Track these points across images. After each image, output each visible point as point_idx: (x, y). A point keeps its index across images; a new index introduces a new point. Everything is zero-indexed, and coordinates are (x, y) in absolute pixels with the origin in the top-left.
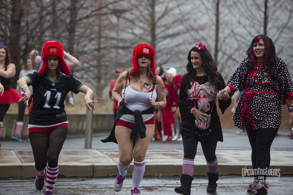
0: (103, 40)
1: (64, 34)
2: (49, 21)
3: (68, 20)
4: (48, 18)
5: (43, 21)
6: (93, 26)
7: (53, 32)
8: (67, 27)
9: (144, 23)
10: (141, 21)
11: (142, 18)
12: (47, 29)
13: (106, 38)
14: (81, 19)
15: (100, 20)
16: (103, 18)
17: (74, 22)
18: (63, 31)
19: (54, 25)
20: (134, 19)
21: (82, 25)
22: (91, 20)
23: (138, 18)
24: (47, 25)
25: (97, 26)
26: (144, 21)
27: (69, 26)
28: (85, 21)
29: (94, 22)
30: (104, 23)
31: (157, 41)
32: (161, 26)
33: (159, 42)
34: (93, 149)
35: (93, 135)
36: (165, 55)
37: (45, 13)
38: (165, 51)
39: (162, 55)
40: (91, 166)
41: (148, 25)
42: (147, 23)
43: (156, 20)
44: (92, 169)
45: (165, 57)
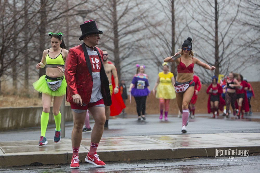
0: (70, 38)
1: (35, 35)
2: (21, 24)
3: (39, 23)
4: (21, 21)
5: (17, 24)
6: (62, 26)
7: (26, 34)
8: (38, 28)
9: (108, 22)
10: (104, 20)
11: (105, 18)
12: (21, 31)
13: (74, 36)
14: (50, 21)
15: (67, 20)
16: (70, 19)
17: (44, 24)
18: (35, 32)
19: (25, 28)
20: (98, 19)
21: (52, 26)
22: (59, 21)
23: (102, 18)
24: (20, 27)
25: (65, 26)
26: (108, 20)
27: (40, 27)
28: (54, 22)
29: (61, 22)
30: (71, 23)
31: (119, 38)
32: (123, 24)
33: (121, 38)
34: (67, 138)
35: (66, 125)
36: (127, 50)
37: (18, 17)
38: (127, 46)
39: (125, 49)
40: (65, 154)
41: (111, 24)
42: (110, 22)
43: (118, 18)
44: (67, 156)
45: (127, 52)
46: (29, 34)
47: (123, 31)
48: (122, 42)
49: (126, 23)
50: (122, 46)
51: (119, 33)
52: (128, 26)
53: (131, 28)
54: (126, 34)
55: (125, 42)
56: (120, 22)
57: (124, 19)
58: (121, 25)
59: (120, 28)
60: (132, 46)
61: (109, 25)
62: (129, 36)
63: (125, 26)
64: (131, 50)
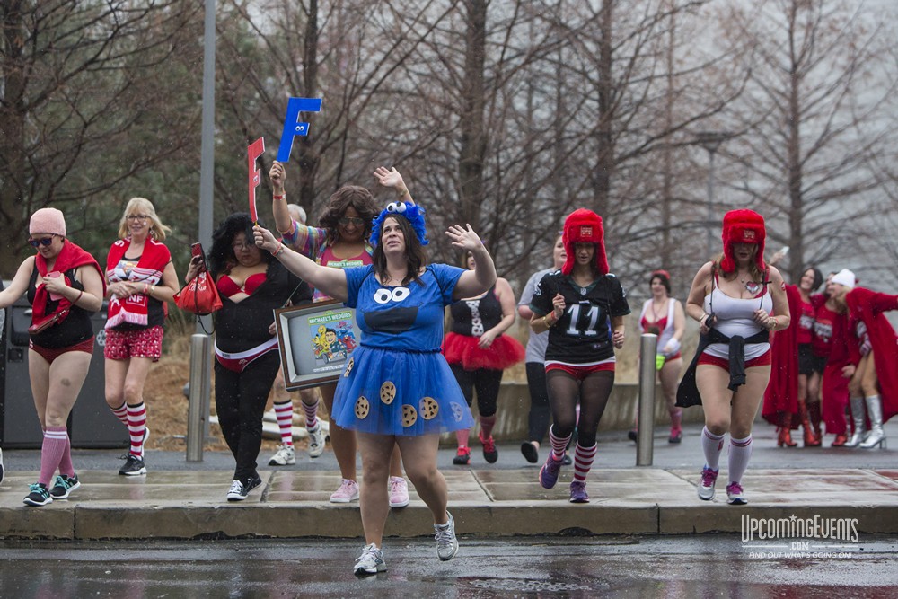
0: (674, 206)
1: (582, 194)
2: (547, 164)
3: (593, 162)
4: (545, 156)
5: (534, 164)
6: (653, 173)
7: (559, 190)
8: (590, 176)
9: (775, 166)
10: (765, 160)
11: (768, 153)
12: (543, 183)
13: (683, 201)
14: (623, 158)
15: (667, 157)
16: (676, 154)
17: (607, 166)
18: (582, 188)
19: (558, 175)
20: (749, 156)
21: (626, 172)
22: (645, 159)
23: (759, 154)
24: (542, 173)
25: (661, 173)
26: (774, 160)
27: (594, 175)
28: (631, 162)
29: (652, 162)
30: (677, 167)
31: (804, 209)
32: (815, 172)
33: (809, 210)
34: (657, 467)
35: (656, 434)
36: (824, 241)
37: (538, 146)
38: (824, 231)
39: (818, 239)
40: (652, 509)
41: (782, 170)
42: (781, 165)
43: (802, 156)
44: (656, 514)
45: (824, 246)
46: (566, 192)
47: (816, 192)
48: (812, 220)
49: (824, 169)
50: (812, 231)
51: (804, 197)
52: (830, 177)
53: (838, 184)
54: (824, 199)
55: (819, 221)
56: (808, 166)
57: (820, 160)
58: (810, 173)
59: (806, 183)
60: (838, 231)
61: (777, 173)
62: (832, 205)
63: (820, 177)
64: (835, 242)
